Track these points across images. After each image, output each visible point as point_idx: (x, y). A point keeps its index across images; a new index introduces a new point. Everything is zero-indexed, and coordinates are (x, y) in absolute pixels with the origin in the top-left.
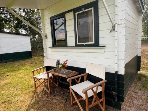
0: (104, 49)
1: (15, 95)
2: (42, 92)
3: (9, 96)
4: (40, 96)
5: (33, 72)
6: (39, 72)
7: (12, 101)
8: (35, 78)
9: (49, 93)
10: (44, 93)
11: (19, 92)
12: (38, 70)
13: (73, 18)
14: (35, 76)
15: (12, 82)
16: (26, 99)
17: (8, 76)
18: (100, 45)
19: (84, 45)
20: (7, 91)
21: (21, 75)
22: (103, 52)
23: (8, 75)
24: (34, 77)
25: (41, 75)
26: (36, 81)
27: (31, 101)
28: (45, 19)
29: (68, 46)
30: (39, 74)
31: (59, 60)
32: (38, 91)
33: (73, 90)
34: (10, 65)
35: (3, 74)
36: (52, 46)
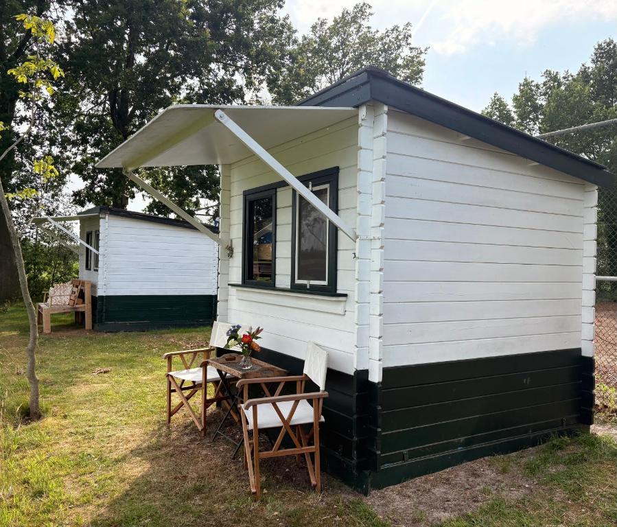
0: (343, 304)
1: (109, 424)
2: (186, 427)
3: (91, 424)
4: (174, 436)
5: (169, 358)
6: (189, 364)
7: (97, 435)
8: (170, 378)
9: (200, 428)
10: (187, 431)
11: (122, 418)
12: (185, 355)
13: (290, 203)
14: (170, 373)
15: (110, 392)
16: (132, 436)
17: (106, 375)
18: (338, 292)
19: (308, 287)
20: (90, 412)
21: (145, 378)
22: (342, 313)
23: (105, 372)
24: (168, 375)
25: (194, 373)
26: (174, 391)
27: (144, 442)
28: (232, 195)
29: (277, 286)
30: (188, 368)
31: (239, 327)
32: (174, 425)
33: (247, 420)
34: (123, 342)
35: (92, 365)
36: (240, 283)
